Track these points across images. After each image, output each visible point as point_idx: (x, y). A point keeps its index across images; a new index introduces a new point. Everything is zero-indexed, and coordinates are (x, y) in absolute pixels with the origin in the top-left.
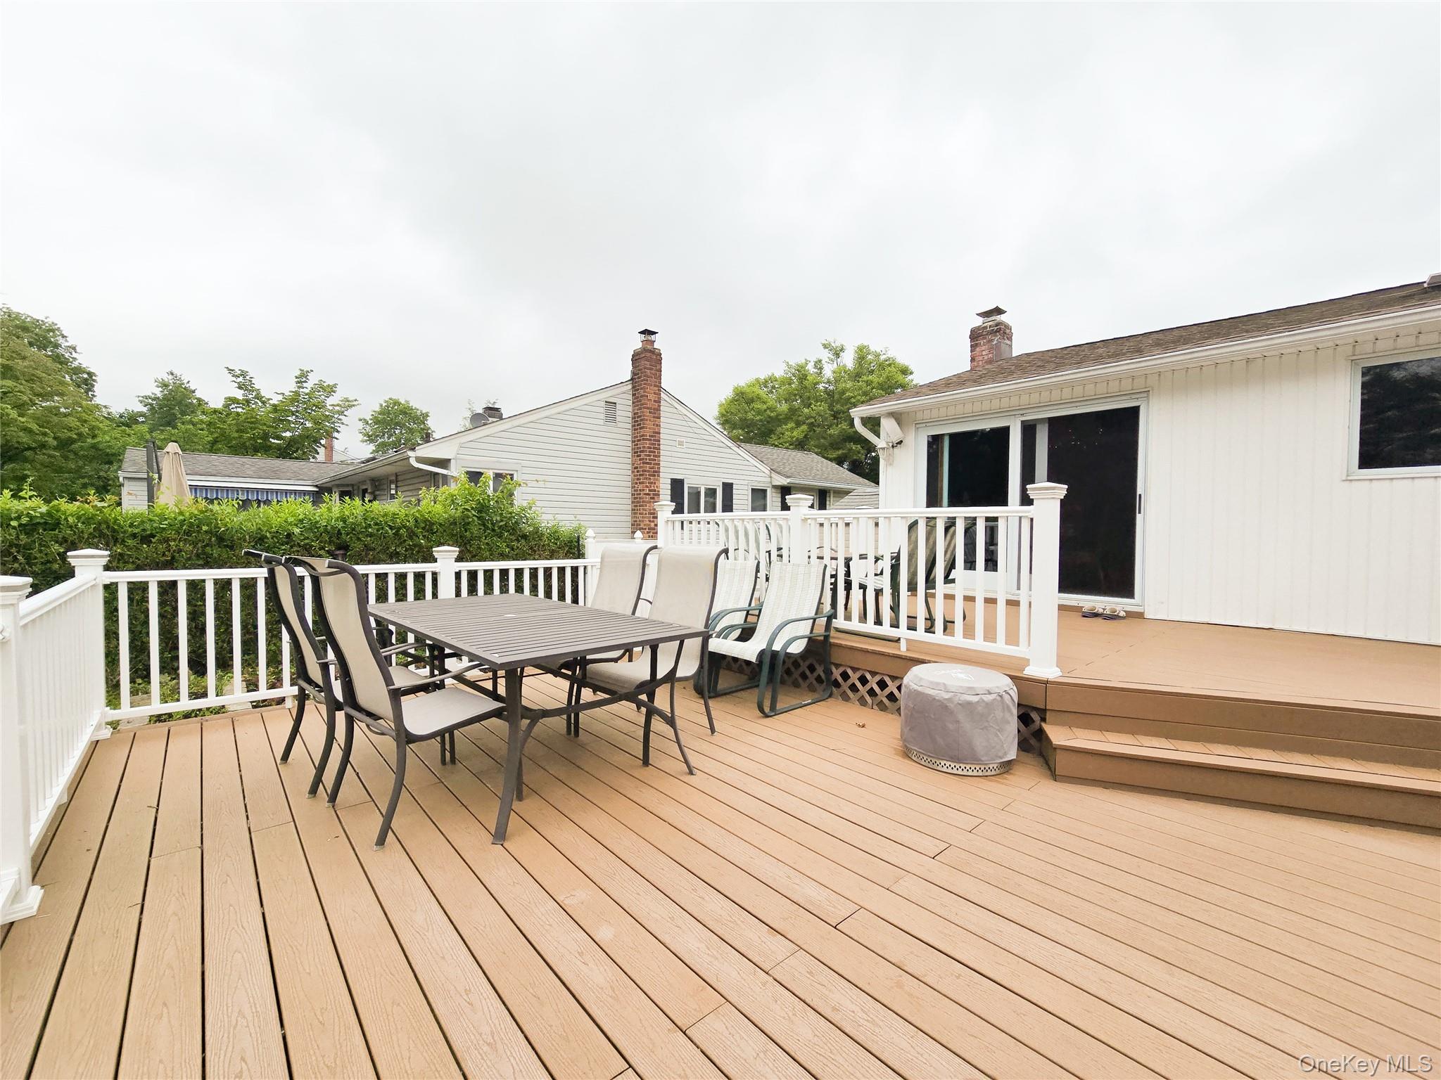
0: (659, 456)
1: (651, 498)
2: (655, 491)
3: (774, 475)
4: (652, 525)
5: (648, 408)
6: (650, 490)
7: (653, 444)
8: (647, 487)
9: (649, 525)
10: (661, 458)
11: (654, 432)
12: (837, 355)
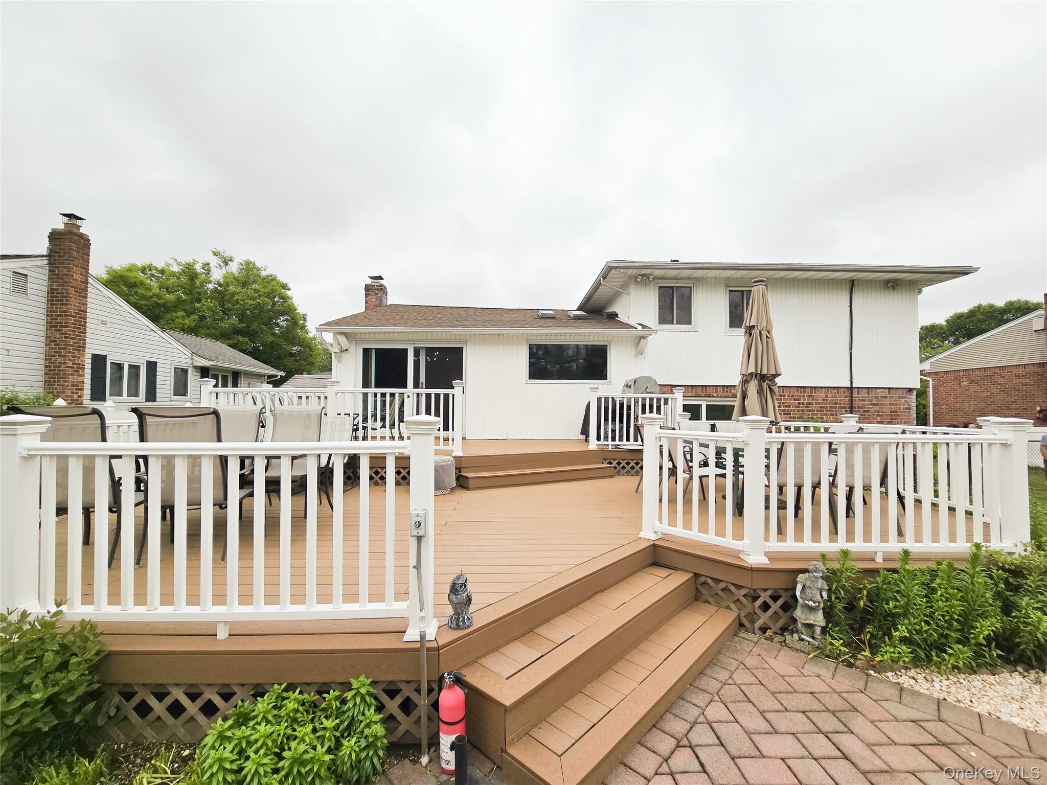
0: (85, 333)
1: (75, 371)
2: (79, 364)
3: (195, 357)
4: (75, 396)
5: (72, 287)
6: (73, 364)
7: (78, 321)
8: (70, 360)
9: (71, 396)
10: (87, 335)
11: (79, 310)
12: (226, 264)
